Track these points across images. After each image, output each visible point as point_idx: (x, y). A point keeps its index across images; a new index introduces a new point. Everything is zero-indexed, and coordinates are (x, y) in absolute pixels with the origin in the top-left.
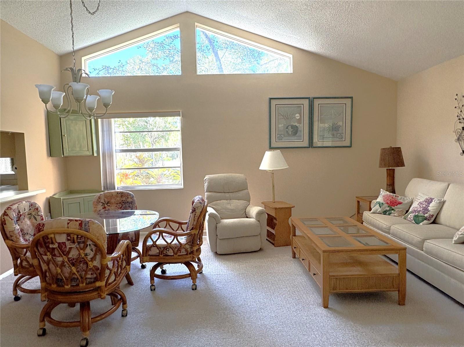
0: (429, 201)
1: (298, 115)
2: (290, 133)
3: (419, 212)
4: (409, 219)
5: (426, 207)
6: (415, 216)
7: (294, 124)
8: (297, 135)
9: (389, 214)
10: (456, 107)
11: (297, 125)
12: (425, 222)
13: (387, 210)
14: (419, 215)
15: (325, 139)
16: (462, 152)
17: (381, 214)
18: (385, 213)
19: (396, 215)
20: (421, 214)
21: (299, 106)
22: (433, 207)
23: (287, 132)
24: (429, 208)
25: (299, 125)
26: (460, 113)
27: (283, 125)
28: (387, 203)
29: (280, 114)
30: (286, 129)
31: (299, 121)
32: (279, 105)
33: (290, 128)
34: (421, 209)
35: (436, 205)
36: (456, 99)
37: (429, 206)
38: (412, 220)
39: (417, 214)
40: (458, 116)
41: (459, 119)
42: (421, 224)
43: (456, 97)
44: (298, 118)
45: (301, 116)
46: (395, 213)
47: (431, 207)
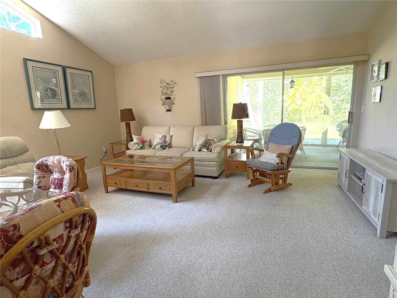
0: (165, 137)
1: (54, 80)
2: (50, 95)
3: (162, 143)
4: (157, 148)
5: (165, 140)
6: (161, 146)
7: (52, 88)
8: (56, 98)
9: (144, 149)
10: (161, 87)
11: (55, 89)
12: (167, 148)
13: (142, 146)
14: (163, 145)
15: (77, 102)
16: (166, 110)
17: (139, 149)
18: (141, 148)
19: (147, 148)
20: (164, 144)
21: (55, 72)
22: (168, 139)
23: (47, 94)
24: (166, 140)
25: (56, 88)
26: (163, 90)
27: (42, 88)
28: (141, 142)
29: (38, 76)
30: (46, 91)
31: (56, 85)
32: (35, 68)
33: (49, 90)
34: (163, 142)
35: (170, 138)
36: (161, 82)
37: (166, 139)
38: (160, 149)
39: (161, 145)
40: (162, 92)
41: (163, 93)
42: (166, 149)
43: (161, 81)
44: (55, 82)
45: (57, 81)
46: (146, 147)
47: (167, 139)
